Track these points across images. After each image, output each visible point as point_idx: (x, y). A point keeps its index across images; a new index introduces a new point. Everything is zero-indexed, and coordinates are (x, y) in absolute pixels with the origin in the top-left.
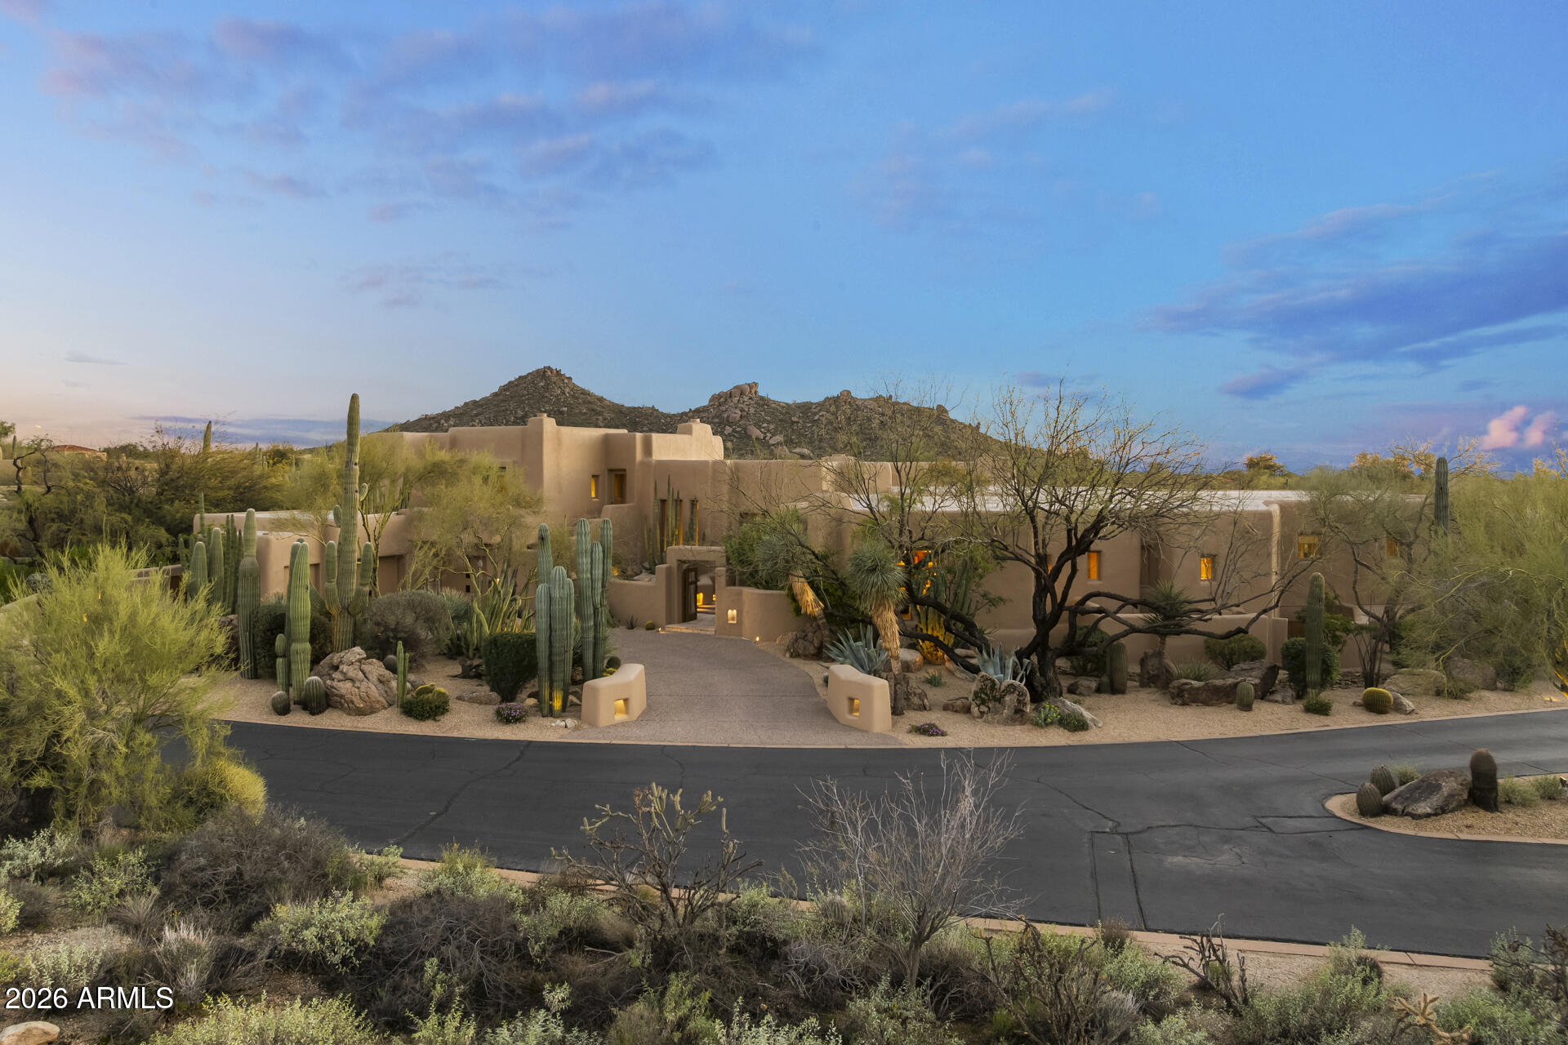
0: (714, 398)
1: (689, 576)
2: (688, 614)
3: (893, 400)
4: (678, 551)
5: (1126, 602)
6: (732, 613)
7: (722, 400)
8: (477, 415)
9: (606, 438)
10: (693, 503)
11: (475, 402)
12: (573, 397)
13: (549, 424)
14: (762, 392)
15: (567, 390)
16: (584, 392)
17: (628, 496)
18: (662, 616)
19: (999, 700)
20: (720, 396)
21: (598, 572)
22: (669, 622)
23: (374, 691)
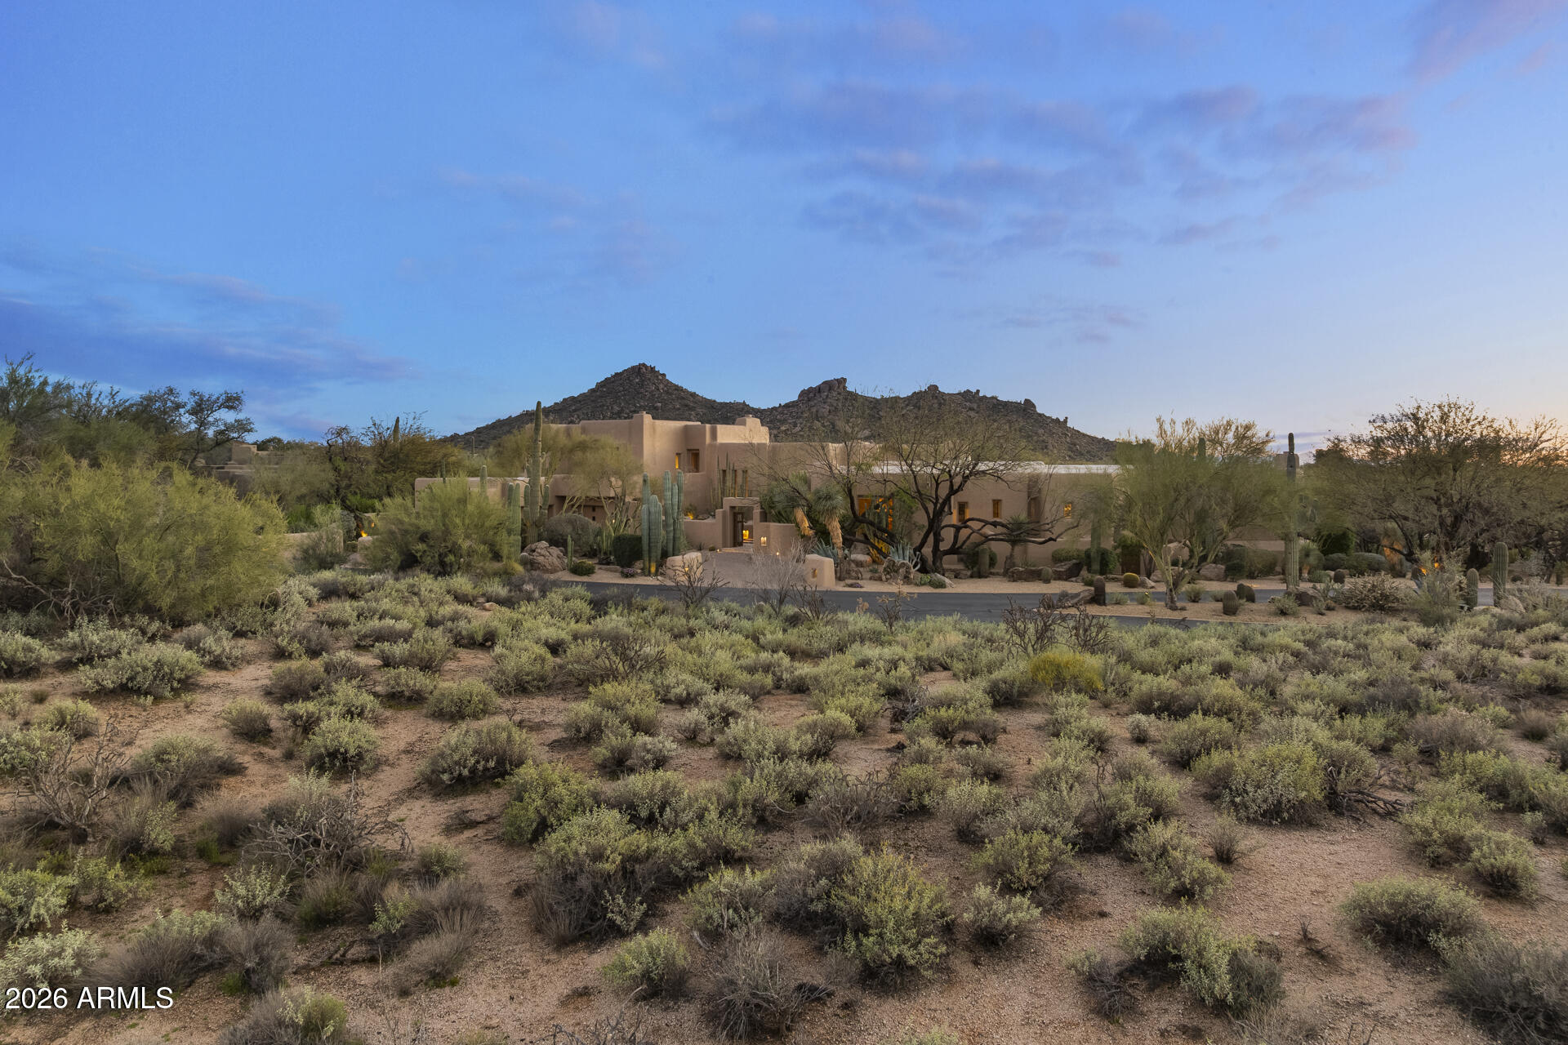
0: (803, 393)
1: (739, 518)
2: (737, 542)
3: (981, 394)
4: (730, 501)
5: (987, 523)
6: (764, 539)
7: (811, 395)
8: (575, 411)
9: (686, 426)
10: (745, 472)
11: (573, 398)
12: (667, 392)
13: (647, 418)
14: (850, 387)
15: (661, 386)
16: (678, 388)
17: (700, 468)
18: (720, 541)
19: (897, 572)
20: (810, 390)
21: (676, 500)
22: (725, 546)
23: (556, 562)
